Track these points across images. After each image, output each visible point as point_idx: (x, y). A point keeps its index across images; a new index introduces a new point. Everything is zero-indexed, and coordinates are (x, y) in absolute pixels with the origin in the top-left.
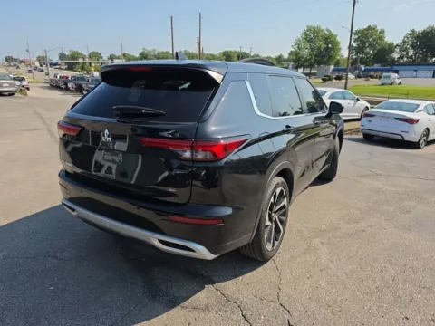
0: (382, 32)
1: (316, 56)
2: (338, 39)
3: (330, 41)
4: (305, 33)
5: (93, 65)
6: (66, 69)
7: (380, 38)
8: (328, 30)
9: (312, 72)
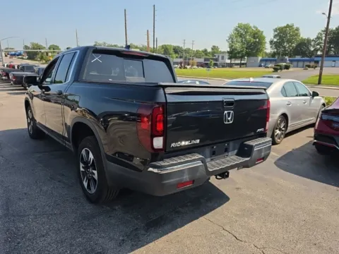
0: (297, 29)
1: (247, 48)
2: (264, 34)
3: (258, 36)
4: (236, 30)
5: (50, 54)
6: (28, 59)
7: (297, 35)
8: (254, 27)
9: (242, 62)
